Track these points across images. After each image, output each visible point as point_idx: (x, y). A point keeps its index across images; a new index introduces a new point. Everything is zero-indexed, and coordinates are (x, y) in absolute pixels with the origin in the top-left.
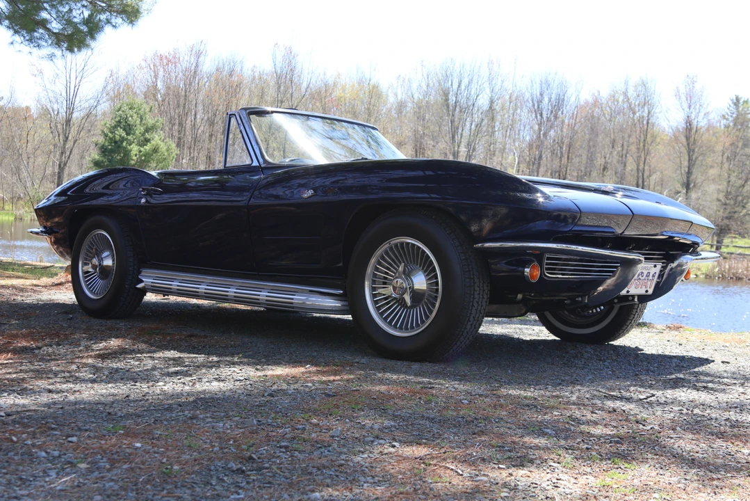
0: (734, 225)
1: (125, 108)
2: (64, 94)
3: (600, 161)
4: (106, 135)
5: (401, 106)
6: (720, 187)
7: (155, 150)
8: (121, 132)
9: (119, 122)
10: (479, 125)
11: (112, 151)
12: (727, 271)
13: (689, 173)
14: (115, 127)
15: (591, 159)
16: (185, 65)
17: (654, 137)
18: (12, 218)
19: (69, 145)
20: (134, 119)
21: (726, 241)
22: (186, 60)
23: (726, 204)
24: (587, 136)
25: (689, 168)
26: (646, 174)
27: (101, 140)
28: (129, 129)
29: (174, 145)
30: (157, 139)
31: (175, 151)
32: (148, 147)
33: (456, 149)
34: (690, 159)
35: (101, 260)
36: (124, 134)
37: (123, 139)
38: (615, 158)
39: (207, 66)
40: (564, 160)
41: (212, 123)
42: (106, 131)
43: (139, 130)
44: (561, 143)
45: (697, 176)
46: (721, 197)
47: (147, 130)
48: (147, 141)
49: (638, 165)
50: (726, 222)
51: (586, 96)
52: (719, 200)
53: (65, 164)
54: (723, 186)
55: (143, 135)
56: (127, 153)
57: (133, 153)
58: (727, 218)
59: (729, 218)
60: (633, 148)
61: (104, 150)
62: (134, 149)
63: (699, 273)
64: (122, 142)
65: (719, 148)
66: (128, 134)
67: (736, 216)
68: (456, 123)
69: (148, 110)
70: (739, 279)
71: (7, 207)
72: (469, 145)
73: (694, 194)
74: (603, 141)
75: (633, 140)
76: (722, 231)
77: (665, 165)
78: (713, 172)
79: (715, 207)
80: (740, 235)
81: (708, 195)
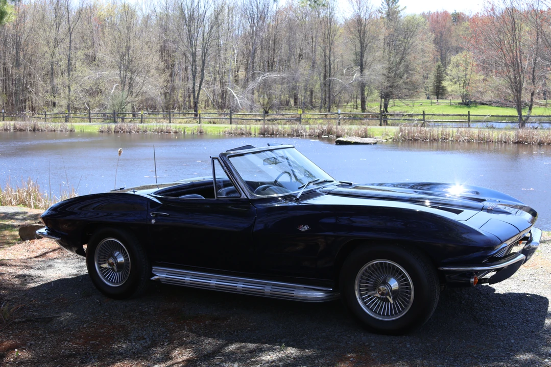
0: (395, 92)
3: (297, 51)
6: (384, 66)
12: (406, 134)
13: (361, 55)
17: (335, 31)
21: (391, 102)
23: (388, 77)
24: (288, 34)
25: (361, 53)
26: (332, 58)
33: (194, 50)
34: (362, 47)
35: (115, 258)
44: (268, 39)
45: (368, 58)
46: (385, 72)
49: (325, 53)
50: (390, 89)
52: (384, 75)
54: (386, 65)
58: (390, 87)
60: (320, 40)
63: (388, 138)
65: (382, 37)
67: (395, 84)
68: (193, 32)
70: (416, 140)
72: (203, 46)
73: (366, 72)
74: (299, 36)
75: (320, 34)
76: (386, 96)
77: (344, 51)
78: (378, 54)
79: (381, 79)
80: (399, 98)
81: (376, 71)
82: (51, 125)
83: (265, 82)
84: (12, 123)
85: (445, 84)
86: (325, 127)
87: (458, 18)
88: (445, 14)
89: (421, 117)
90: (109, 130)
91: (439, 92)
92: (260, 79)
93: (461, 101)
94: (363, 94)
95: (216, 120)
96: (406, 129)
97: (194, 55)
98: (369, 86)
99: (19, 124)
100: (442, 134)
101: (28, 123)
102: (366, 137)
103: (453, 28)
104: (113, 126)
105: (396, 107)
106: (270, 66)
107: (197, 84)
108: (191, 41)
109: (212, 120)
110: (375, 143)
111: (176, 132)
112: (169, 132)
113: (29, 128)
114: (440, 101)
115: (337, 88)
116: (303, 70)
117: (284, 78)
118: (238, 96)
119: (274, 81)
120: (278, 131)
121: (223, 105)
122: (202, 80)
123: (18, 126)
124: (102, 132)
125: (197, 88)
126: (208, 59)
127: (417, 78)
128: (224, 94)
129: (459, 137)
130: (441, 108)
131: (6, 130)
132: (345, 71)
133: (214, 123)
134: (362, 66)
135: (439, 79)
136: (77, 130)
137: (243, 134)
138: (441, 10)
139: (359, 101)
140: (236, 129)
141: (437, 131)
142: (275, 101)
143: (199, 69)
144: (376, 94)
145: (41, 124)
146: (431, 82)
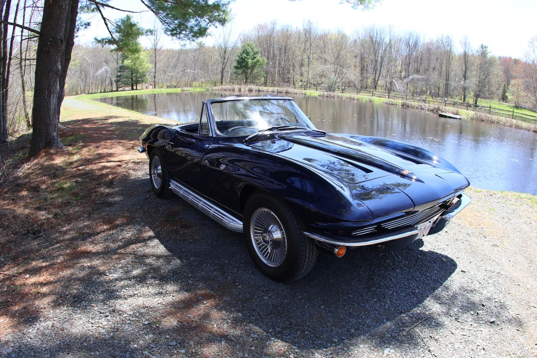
0: (482, 94)
1: (246, 46)
2: (223, 42)
3: (432, 66)
4: (239, 56)
5: (355, 41)
6: (476, 79)
7: (258, 61)
8: (244, 55)
9: (244, 51)
10: (385, 50)
11: (242, 62)
12: (479, 116)
13: (465, 72)
14: (243, 53)
15: (429, 64)
16: (269, 28)
17: (452, 58)
18: (205, 90)
19: (225, 61)
20: (249, 50)
21: (479, 99)
22: (270, 27)
23: (478, 86)
24: (427, 56)
26: (450, 72)
27: (237, 58)
28: (247, 54)
29: (265, 59)
30: (258, 57)
31: (266, 61)
32: (255, 60)
33: (376, 58)
34: (466, 67)
36: (246, 56)
37: (245, 58)
38: (438, 65)
39: (278, 28)
40: (419, 64)
41: (280, 49)
42: (239, 54)
43: (252, 54)
44: (418, 57)
45: (468, 74)
47: (255, 54)
48: (255, 58)
49: (447, 68)
50: (479, 92)
51: (427, 40)
52: (476, 84)
53: (224, 68)
54: (478, 79)
55: (253, 56)
56: (247, 63)
57: (249, 62)
59: (479, 91)
60: (445, 61)
61: (238, 62)
62: (250, 61)
63: (468, 117)
64: (245, 59)
65: (476, 64)
66: (247, 56)
67: (482, 90)
68: (376, 49)
69: (255, 46)
70: (483, 121)
71: (203, 85)
72: (381, 57)
73: (467, 81)
74: (433, 58)
75: (445, 58)
76: (477, 96)
77: (456, 68)
78: (474, 73)
79: (475, 86)
80: (484, 98)
81: (472, 82)
82: (295, 91)
83: (413, 79)
84: (276, 88)
85: (507, 94)
86: (436, 106)
87: (516, 62)
88: (510, 58)
89: (489, 109)
90: (324, 95)
91: (504, 98)
92: (411, 77)
93: (514, 105)
94: (465, 93)
95: (381, 96)
96: (479, 114)
97: (376, 61)
98: (468, 89)
99: (280, 89)
100: (497, 120)
101: (284, 89)
102: (457, 114)
103: (514, 66)
104: (326, 93)
105: (482, 102)
106: (417, 71)
107: (377, 77)
108: (375, 54)
109: (379, 96)
110: (460, 119)
111: (358, 100)
112: (354, 99)
113: (284, 91)
114: (504, 103)
115: (452, 88)
116: (434, 76)
117: (423, 79)
118: (398, 85)
119: (418, 80)
120: (411, 104)
121: (390, 90)
122: (380, 74)
123: (279, 90)
124: (320, 96)
125: (376, 79)
126: (384, 63)
127: (493, 89)
128: (391, 83)
129: (505, 123)
130: (505, 106)
131: (274, 92)
132: (457, 80)
133: (380, 97)
134: (465, 78)
135: (504, 92)
136: (308, 94)
137: (393, 104)
138: (508, 56)
139: (463, 97)
140: (389, 101)
141: (495, 118)
142: (418, 90)
143: (379, 68)
144: (472, 94)
145: (291, 90)
146: (500, 92)
